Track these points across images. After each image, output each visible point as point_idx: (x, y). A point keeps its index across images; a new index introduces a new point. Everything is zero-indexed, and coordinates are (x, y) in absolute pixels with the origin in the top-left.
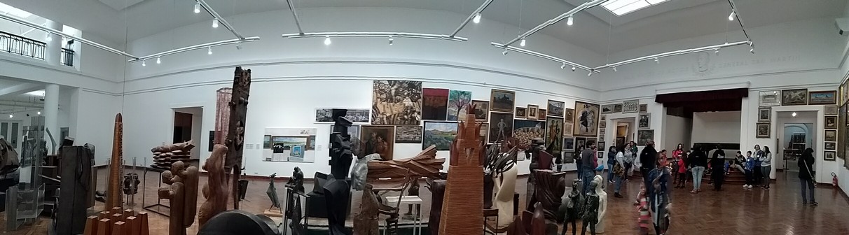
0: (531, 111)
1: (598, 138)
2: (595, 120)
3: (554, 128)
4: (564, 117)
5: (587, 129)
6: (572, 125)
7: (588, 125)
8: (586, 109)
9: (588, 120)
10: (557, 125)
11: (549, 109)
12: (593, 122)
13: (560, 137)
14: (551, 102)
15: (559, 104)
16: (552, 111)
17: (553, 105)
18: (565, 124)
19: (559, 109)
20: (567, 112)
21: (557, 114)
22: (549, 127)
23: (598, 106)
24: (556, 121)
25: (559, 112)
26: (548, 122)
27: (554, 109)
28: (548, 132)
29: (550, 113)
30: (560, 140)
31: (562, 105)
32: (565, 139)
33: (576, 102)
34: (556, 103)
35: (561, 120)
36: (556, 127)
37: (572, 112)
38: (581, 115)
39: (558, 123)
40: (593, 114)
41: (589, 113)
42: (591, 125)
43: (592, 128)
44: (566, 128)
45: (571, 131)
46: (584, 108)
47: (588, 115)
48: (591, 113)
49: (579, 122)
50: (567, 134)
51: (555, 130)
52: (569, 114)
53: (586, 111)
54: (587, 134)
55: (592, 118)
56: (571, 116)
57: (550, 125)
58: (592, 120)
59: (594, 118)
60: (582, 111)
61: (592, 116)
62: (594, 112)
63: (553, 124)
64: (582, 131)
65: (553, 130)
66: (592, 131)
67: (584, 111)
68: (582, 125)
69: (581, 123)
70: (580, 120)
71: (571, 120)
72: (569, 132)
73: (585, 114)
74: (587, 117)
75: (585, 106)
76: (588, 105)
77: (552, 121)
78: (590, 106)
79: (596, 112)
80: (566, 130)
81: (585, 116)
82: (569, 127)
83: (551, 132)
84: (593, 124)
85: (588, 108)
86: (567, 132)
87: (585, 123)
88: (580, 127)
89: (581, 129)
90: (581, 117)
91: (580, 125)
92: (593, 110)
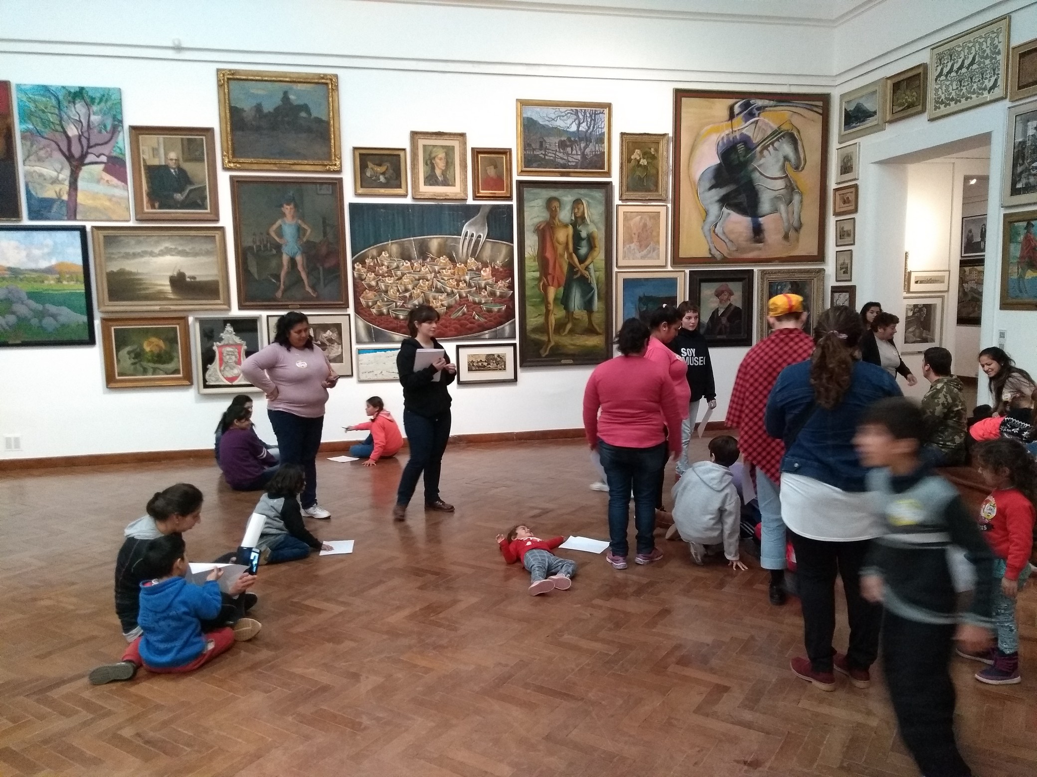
0: (430, 163)
2: (808, 179)
3: (563, 235)
4: (615, 179)
5: (758, 231)
6: (664, 211)
7: (765, 205)
8: (743, 127)
9: (761, 182)
10: (578, 221)
11: (527, 145)
12: (791, 188)
13: (602, 274)
14: (538, 109)
15: (581, 117)
16: (545, 155)
17: (547, 123)
18: (622, 210)
19: (579, 138)
20: (630, 152)
21: (574, 164)
22: (532, 228)
23: (820, 104)
24: (568, 198)
25: (584, 155)
26: (526, 204)
27: (553, 141)
28: (531, 253)
29: (536, 161)
30: (603, 287)
31: (595, 117)
32: (626, 281)
33: (680, 95)
34: (564, 114)
35: (599, 194)
36: (570, 228)
37: (657, 150)
38: (716, 161)
39: (581, 209)
40: (786, 149)
41: (767, 142)
42: (782, 207)
43: (788, 220)
44: (627, 228)
45: (658, 242)
46: (730, 122)
47: (758, 155)
48: (778, 140)
49: (703, 192)
50: (638, 255)
51: (567, 244)
52: (638, 158)
53: (742, 134)
54: (760, 249)
55: (783, 168)
56: (653, 171)
57: (536, 220)
58: (787, 176)
59: (797, 168)
60: (720, 139)
61: (782, 159)
62: (796, 134)
63: (553, 214)
64: (727, 237)
65: (557, 244)
66: (792, 234)
67: (731, 139)
68: (724, 209)
69: (717, 198)
70: (708, 185)
71: (652, 187)
72: (648, 248)
73: (741, 147)
74: (750, 168)
75: (737, 109)
76: (760, 103)
77: (550, 201)
78: (771, 107)
79: (811, 134)
80: (629, 240)
81: (742, 159)
82: (645, 225)
83: (549, 254)
84: (796, 198)
85: (759, 116)
86: (634, 249)
87: (743, 198)
88: (712, 218)
89: (718, 230)
90: (713, 168)
91: (714, 209)
92: (786, 127)
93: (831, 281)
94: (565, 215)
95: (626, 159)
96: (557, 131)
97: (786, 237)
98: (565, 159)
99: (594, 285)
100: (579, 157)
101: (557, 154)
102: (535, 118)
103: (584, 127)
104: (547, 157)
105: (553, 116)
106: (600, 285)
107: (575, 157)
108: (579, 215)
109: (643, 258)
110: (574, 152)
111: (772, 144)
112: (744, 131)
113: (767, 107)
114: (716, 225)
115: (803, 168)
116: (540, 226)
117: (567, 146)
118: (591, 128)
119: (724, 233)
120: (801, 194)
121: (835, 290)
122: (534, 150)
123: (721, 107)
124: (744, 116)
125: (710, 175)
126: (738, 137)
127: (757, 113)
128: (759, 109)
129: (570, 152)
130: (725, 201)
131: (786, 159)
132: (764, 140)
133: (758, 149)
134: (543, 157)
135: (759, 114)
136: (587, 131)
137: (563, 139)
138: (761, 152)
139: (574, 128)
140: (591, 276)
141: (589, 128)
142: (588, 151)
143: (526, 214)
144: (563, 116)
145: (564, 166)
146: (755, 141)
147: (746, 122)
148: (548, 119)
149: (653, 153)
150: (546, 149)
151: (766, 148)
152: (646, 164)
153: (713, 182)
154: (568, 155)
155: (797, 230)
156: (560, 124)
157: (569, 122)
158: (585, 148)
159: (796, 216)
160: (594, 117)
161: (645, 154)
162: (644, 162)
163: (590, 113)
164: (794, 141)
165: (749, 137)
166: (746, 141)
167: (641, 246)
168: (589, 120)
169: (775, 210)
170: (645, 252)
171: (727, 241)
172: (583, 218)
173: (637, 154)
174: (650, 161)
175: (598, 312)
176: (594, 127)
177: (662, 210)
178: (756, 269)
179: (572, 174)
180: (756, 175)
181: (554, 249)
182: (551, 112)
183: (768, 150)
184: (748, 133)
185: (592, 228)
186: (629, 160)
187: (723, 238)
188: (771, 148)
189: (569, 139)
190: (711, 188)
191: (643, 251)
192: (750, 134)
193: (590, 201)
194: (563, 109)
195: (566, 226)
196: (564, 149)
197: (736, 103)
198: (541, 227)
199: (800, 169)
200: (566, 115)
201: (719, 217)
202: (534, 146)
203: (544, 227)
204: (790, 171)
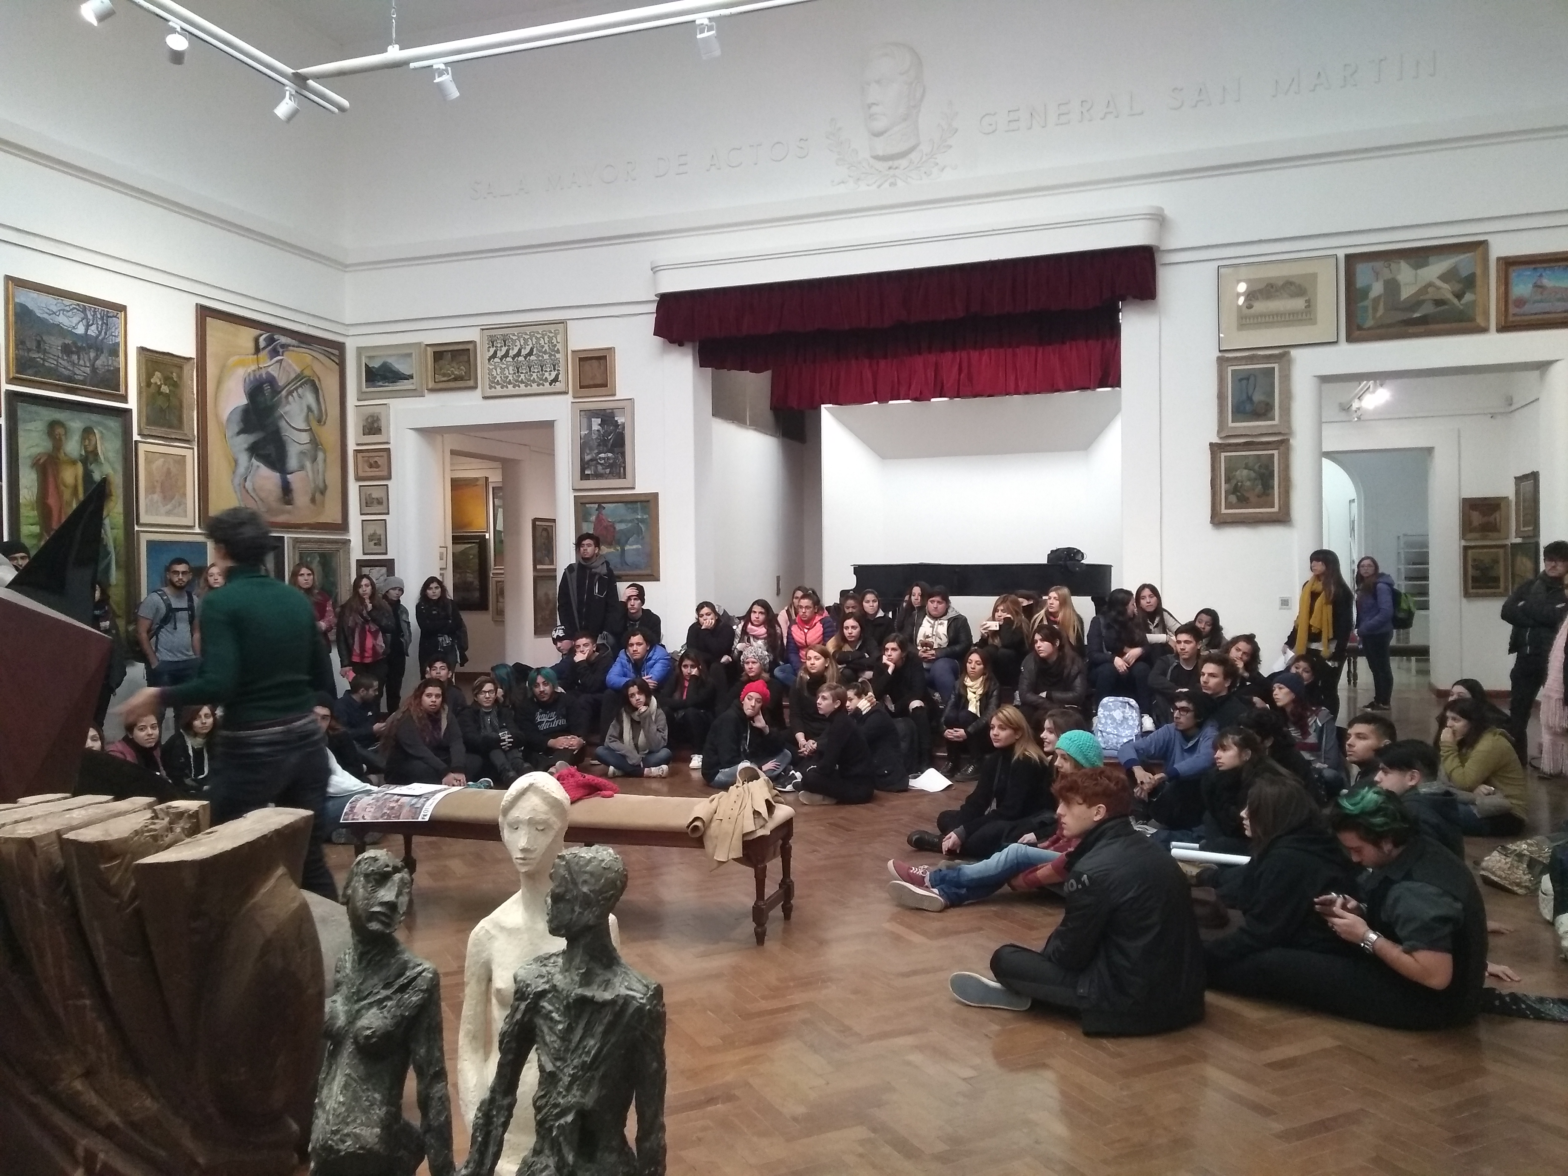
1: (355, 535)
2: (329, 434)
3: (71, 475)
4: (132, 403)
5: (286, 489)
6: (191, 455)
7: (293, 462)
8: (269, 366)
9: (289, 434)
10: (90, 457)
11: (21, 345)
12: (315, 443)
13: (120, 533)
14: (34, 294)
15: (90, 317)
16: (44, 360)
17: (46, 316)
18: (142, 448)
19: (88, 344)
20: (150, 375)
21: (81, 378)
22: (29, 462)
23: (336, 352)
24: (76, 423)
25: (94, 369)
26: (21, 427)
27: (55, 343)
28: (28, 497)
29: (30, 367)
30: (122, 551)
31: (107, 321)
32: (150, 543)
33: (204, 314)
34: (67, 308)
35: (114, 424)
36: (80, 468)
37: (180, 377)
38: (243, 401)
39: (93, 443)
40: (310, 398)
41: (291, 387)
42: (308, 464)
43: (314, 480)
44: (149, 473)
45: (184, 495)
46: (256, 356)
47: (284, 400)
48: (301, 386)
49: (232, 437)
50: (163, 510)
51: (75, 488)
52: (159, 383)
53: (268, 373)
54: (289, 512)
55: (307, 420)
56: (174, 401)
57: (36, 451)
58: (311, 429)
59: (319, 421)
60: (247, 375)
61: (305, 410)
62: (317, 382)
63: (58, 445)
64: (257, 495)
65: (63, 488)
66: (318, 496)
67: (258, 376)
68: (253, 460)
69: (246, 446)
70: (237, 430)
71: (175, 422)
72: (173, 502)
73: (267, 387)
74: (277, 415)
75: (262, 344)
76: (283, 340)
77: (53, 426)
78: (294, 346)
79: (330, 384)
80: (151, 490)
81: (269, 403)
82: (169, 472)
83: (52, 501)
84: (320, 455)
85: (283, 355)
86: (157, 502)
87: (271, 449)
88: (241, 470)
89: (248, 485)
90: (240, 410)
91: (243, 458)
92: (307, 373)
93: (356, 553)
94: (73, 447)
95: (146, 384)
96: (59, 330)
97: (313, 500)
98: (69, 370)
99: (111, 549)
100: (88, 370)
101: (60, 361)
102: (30, 305)
103: (93, 331)
104: (46, 364)
105: (55, 309)
106: (118, 548)
107: (83, 368)
108: (90, 449)
109: (169, 513)
110: (81, 362)
111: (296, 389)
112: (270, 369)
113: (289, 345)
114: (246, 478)
115: (325, 423)
116: (40, 459)
117: (72, 352)
118: (103, 333)
119: (254, 489)
120: (325, 452)
121: (361, 564)
122: (29, 350)
123: (246, 336)
124: (270, 352)
125: (237, 417)
126: (264, 376)
127: (281, 350)
128: (283, 346)
129: (76, 362)
130: (254, 450)
131: (309, 409)
132: (289, 384)
133: (284, 393)
134: (42, 362)
135: (283, 352)
136: (97, 337)
137: (67, 342)
138: (287, 397)
139: (80, 330)
140: (107, 535)
141: (100, 332)
142: (98, 363)
143: (21, 440)
144: (68, 311)
145: (70, 379)
146: (281, 382)
147: (271, 360)
148: (48, 311)
149: (175, 379)
150: (45, 352)
151: (290, 393)
152: (168, 392)
153: (242, 425)
154: (74, 364)
155: (323, 492)
156: (62, 320)
157: (75, 320)
158: (97, 358)
159: (321, 477)
160: (106, 318)
161: (167, 379)
162: (165, 389)
163: (100, 314)
164: (316, 390)
165: (273, 378)
166: (271, 381)
167: (165, 498)
168: (100, 323)
169: (302, 468)
170: (169, 507)
171: (257, 499)
172: (95, 453)
173: (157, 378)
174: (171, 388)
175: (116, 585)
176: (106, 334)
177: (187, 453)
178: (286, 536)
179: (79, 392)
180: (283, 424)
181: (60, 494)
182: (51, 302)
183: (292, 396)
184: (272, 373)
185: (107, 469)
186: (149, 384)
187: (252, 494)
188: (295, 394)
189: (75, 343)
190: (239, 433)
191: (167, 505)
192: (275, 374)
193: (104, 431)
194: (67, 302)
195: (74, 462)
196: (68, 356)
197: (261, 335)
198: (42, 461)
199: (322, 423)
200: (71, 310)
201: (248, 469)
202: (28, 344)
203: (45, 461)
204: (314, 424)
